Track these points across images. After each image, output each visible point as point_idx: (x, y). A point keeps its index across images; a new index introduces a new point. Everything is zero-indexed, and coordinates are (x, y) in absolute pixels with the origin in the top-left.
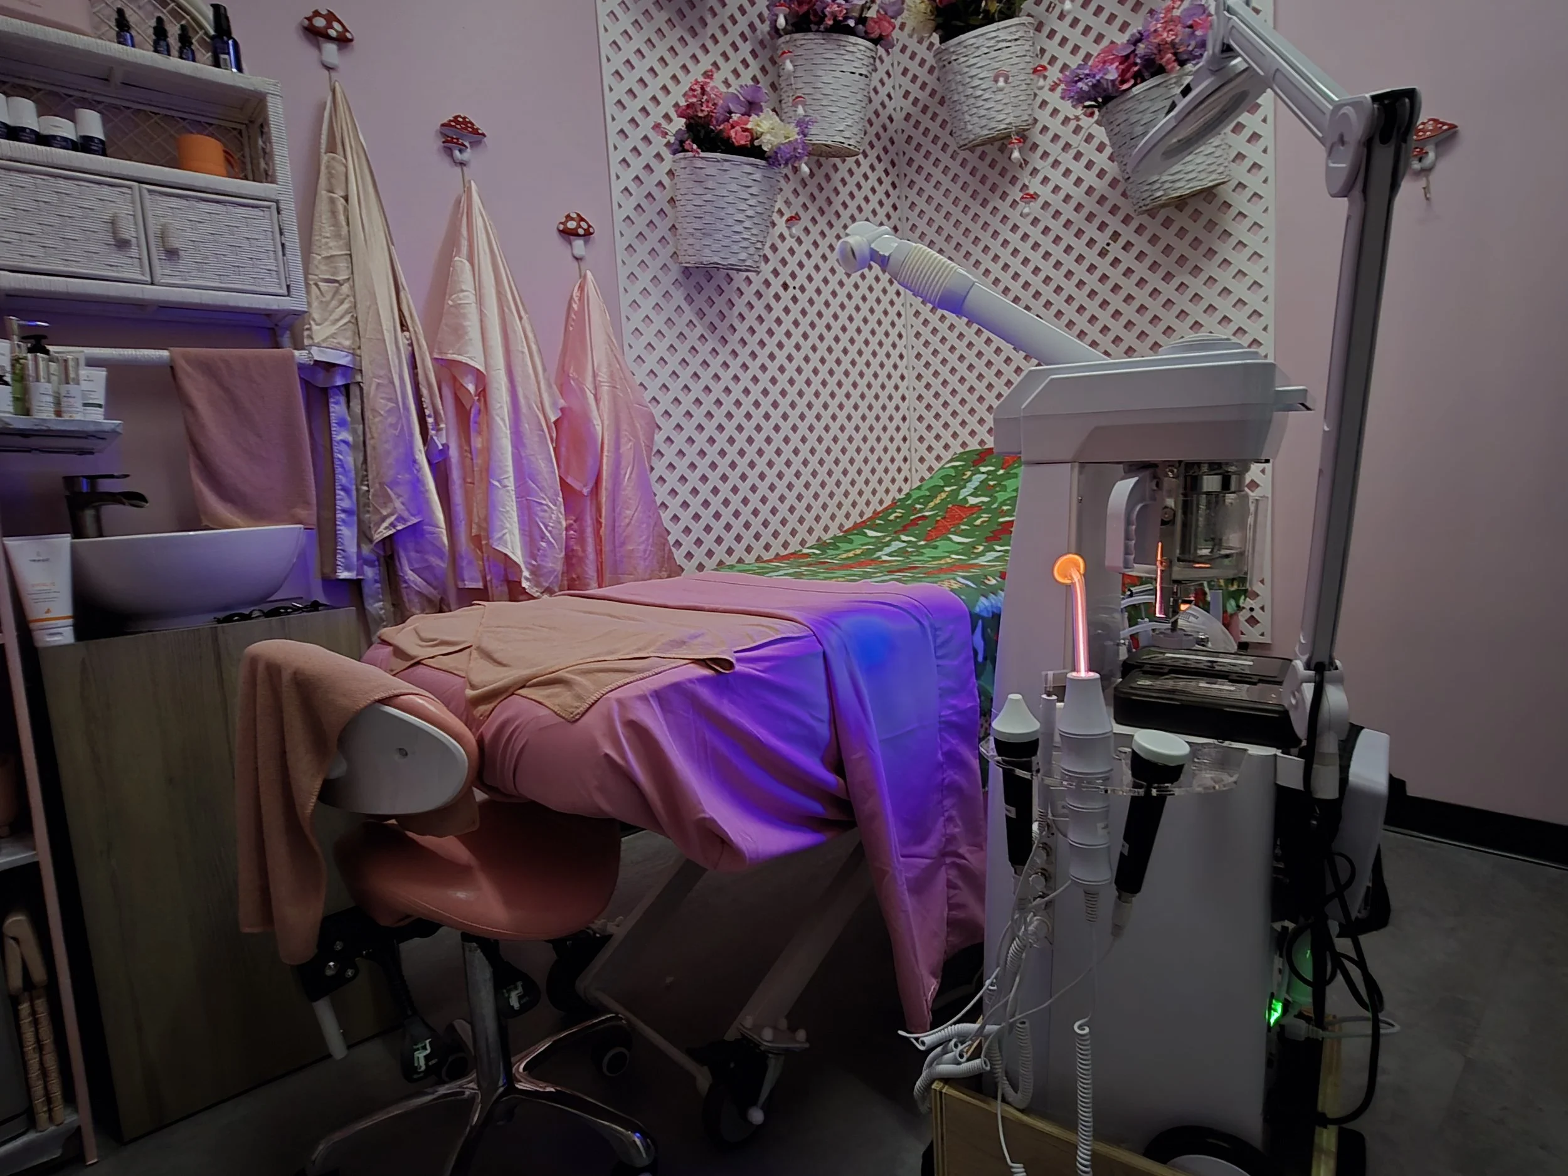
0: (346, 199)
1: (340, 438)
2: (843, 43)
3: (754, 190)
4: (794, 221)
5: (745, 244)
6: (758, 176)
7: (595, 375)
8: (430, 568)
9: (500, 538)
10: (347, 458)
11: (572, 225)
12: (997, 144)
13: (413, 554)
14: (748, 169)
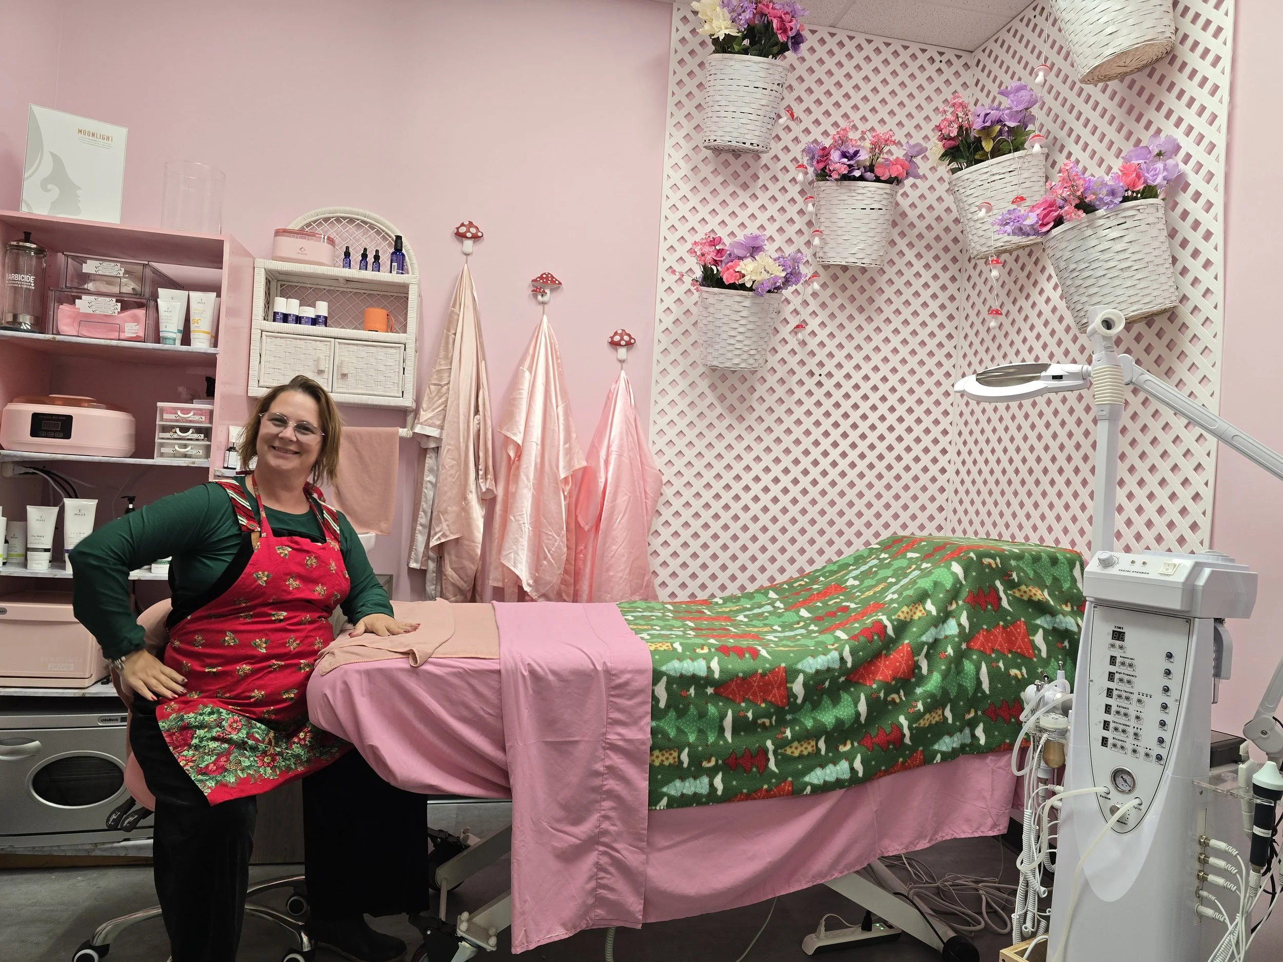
0: (455, 334)
1: (428, 479)
2: (853, 188)
3: (744, 313)
4: (800, 329)
5: (738, 352)
6: (747, 303)
7: (609, 447)
8: (463, 568)
9: (506, 555)
10: (428, 492)
11: (617, 338)
12: (1027, 250)
13: (454, 558)
14: (738, 299)
